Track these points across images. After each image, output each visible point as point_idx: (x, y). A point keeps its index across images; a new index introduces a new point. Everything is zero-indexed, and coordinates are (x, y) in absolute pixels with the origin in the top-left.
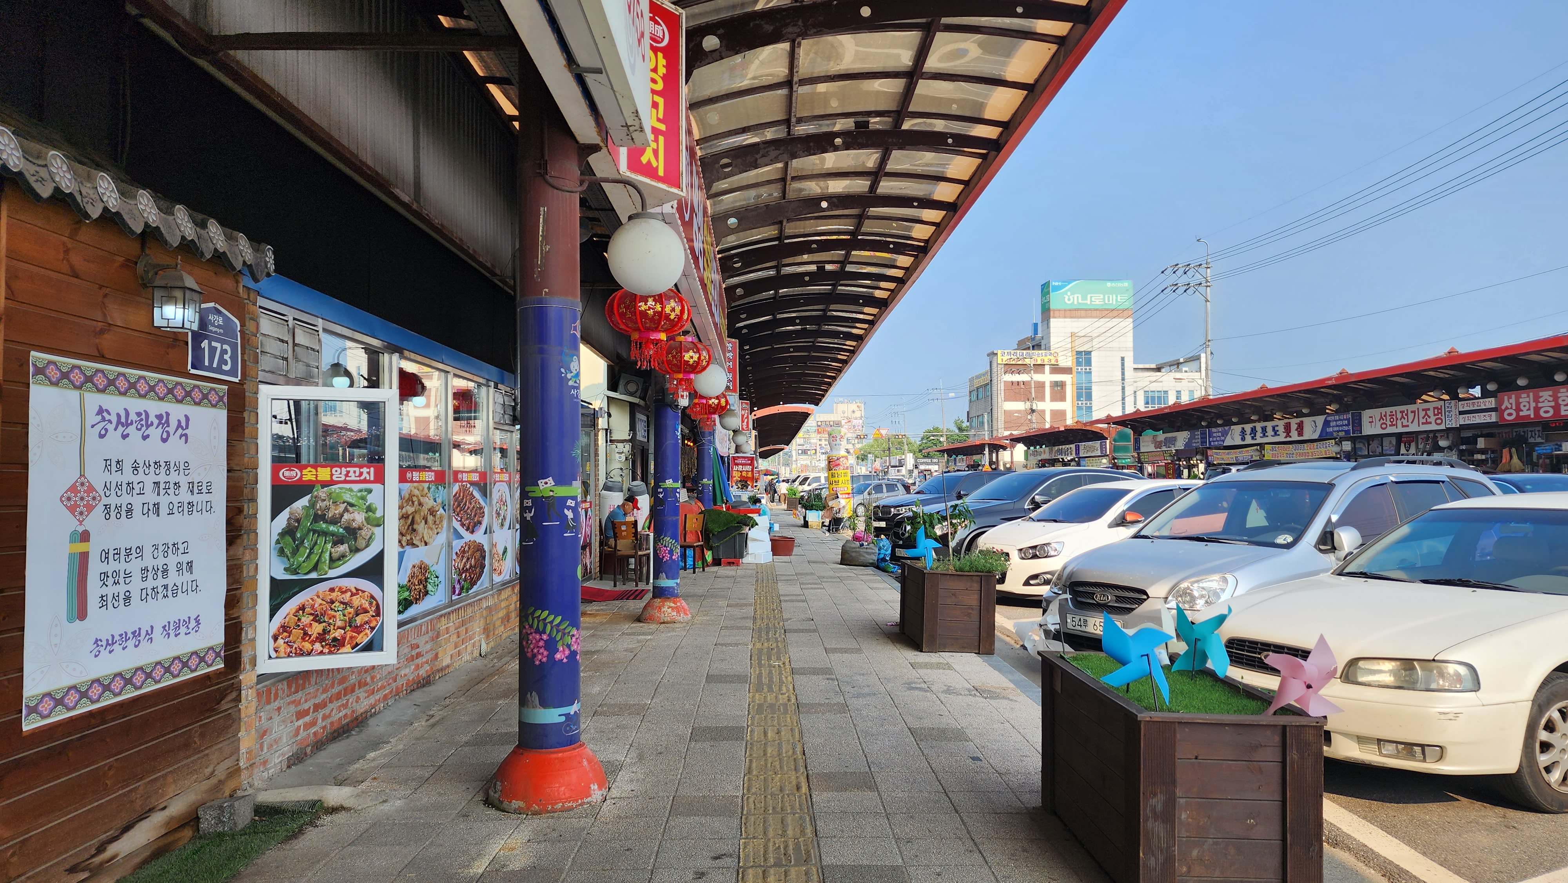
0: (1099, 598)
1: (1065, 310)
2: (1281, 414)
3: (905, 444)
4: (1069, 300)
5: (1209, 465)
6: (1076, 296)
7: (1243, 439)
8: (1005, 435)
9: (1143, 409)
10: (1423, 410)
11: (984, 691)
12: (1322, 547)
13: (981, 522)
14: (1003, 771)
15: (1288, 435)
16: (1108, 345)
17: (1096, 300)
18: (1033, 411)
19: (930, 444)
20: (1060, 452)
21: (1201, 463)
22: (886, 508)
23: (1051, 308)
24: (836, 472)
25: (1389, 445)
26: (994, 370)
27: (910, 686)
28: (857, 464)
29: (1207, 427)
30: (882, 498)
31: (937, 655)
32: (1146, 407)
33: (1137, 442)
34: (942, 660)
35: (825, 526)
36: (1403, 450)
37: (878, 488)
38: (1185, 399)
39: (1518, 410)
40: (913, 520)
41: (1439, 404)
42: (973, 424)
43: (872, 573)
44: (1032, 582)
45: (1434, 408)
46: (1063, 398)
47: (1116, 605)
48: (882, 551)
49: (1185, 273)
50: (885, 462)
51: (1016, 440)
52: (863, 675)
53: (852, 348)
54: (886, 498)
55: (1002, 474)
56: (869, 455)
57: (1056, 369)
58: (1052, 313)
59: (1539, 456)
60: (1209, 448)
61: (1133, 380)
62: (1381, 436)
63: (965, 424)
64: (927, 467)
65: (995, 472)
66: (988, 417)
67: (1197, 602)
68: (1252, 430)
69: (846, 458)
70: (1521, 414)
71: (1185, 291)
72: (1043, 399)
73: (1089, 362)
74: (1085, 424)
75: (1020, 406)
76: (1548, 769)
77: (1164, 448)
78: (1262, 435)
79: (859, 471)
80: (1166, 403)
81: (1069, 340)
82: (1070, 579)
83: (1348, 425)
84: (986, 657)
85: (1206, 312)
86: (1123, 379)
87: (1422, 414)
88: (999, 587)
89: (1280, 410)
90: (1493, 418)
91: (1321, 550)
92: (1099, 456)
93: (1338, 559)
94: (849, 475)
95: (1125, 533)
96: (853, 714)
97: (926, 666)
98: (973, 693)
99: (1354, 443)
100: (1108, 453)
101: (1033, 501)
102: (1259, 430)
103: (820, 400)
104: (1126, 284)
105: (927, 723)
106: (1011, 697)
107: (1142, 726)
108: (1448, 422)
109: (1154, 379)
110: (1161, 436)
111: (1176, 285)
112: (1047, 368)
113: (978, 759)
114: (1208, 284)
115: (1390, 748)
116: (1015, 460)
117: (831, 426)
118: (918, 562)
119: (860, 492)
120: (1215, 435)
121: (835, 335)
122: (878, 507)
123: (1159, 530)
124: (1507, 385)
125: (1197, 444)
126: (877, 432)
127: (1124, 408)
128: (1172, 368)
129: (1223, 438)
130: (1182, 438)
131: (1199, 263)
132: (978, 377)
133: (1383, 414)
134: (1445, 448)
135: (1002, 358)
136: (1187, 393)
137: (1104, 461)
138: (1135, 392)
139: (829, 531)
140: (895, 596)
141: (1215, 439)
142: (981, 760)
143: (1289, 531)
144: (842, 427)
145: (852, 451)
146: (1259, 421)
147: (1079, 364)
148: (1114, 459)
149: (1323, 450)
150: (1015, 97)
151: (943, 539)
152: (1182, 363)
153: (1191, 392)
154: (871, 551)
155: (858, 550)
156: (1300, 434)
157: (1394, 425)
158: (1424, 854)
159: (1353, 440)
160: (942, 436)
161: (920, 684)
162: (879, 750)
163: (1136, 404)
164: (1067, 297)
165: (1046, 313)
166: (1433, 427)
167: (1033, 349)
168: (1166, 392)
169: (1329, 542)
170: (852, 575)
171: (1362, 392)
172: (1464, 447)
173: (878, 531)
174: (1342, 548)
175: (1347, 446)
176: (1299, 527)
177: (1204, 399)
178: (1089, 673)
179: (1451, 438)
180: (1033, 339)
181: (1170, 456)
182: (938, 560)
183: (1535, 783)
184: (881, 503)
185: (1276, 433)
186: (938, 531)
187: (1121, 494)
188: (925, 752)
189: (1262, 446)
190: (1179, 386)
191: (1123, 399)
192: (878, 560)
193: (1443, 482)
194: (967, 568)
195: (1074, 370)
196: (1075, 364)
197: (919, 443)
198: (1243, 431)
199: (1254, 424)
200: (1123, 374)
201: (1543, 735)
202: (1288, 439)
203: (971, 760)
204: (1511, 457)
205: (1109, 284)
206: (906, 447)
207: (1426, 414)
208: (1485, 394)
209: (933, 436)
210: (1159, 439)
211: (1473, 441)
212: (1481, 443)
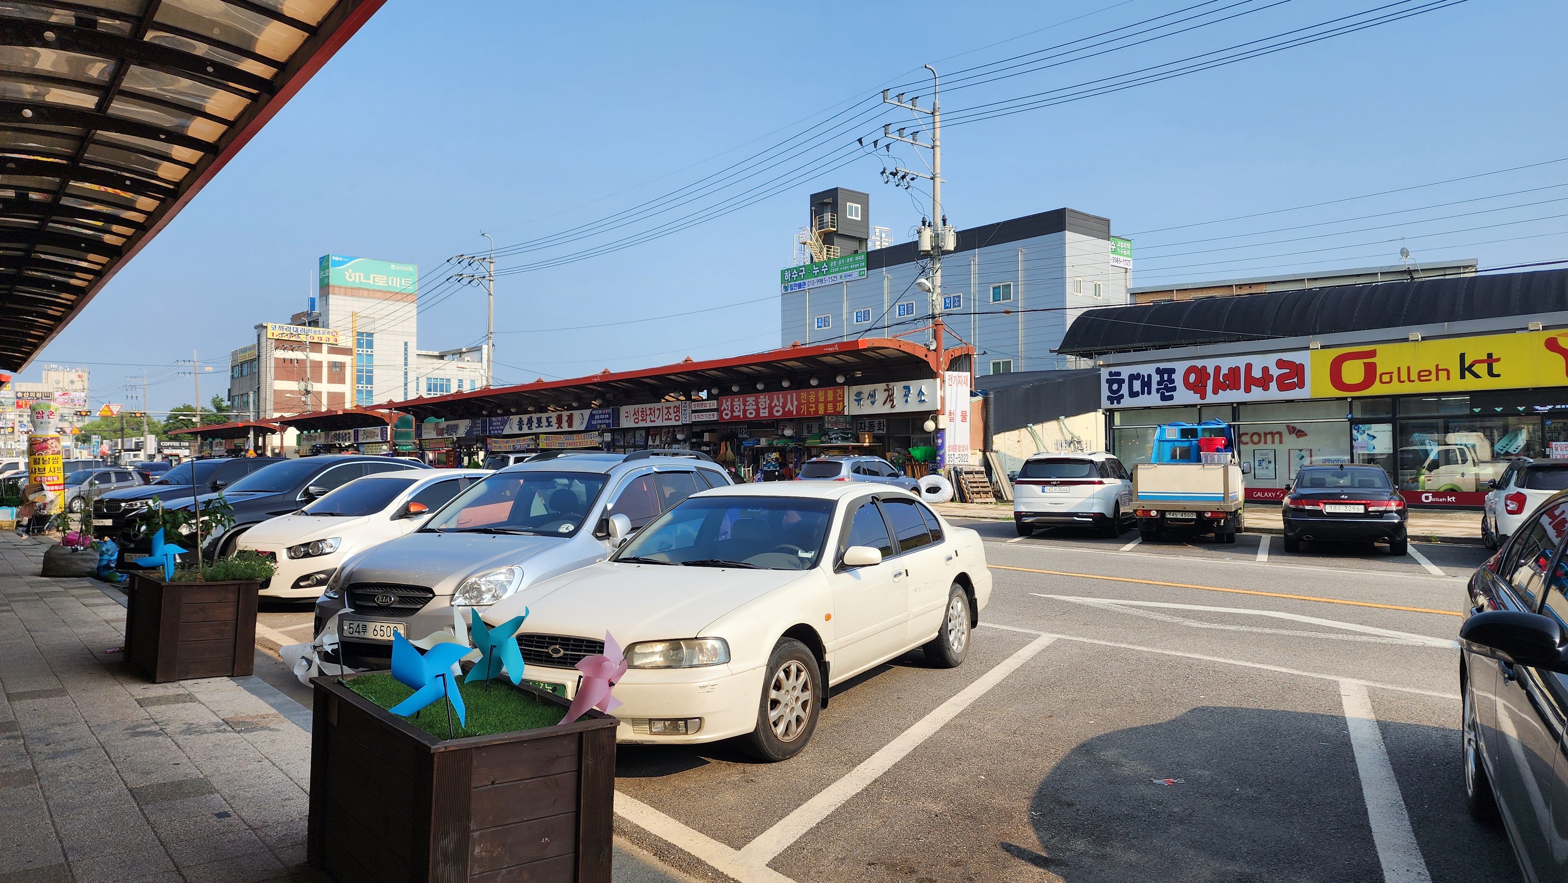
0: (380, 600)
1: (346, 288)
2: (554, 406)
3: (145, 423)
4: (350, 277)
5: (488, 453)
6: (357, 274)
7: (520, 429)
8: (274, 417)
9: (425, 396)
10: (666, 408)
11: (238, 723)
12: (599, 534)
13: (239, 518)
14: (258, 824)
15: (560, 426)
16: (393, 329)
17: (379, 281)
18: (307, 392)
19: (179, 425)
20: (337, 437)
21: (481, 450)
22: (114, 503)
23: (331, 283)
24: (41, 457)
25: (639, 438)
26: (263, 345)
27: (135, 732)
28: (76, 447)
29: (487, 416)
30: (109, 490)
31: (176, 684)
32: (428, 394)
33: (419, 429)
34: (181, 691)
35: (22, 526)
36: (650, 443)
37: (104, 478)
38: (467, 389)
39: (732, 411)
40: (149, 517)
41: (678, 403)
42: (236, 403)
43: (88, 584)
44: (302, 584)
45: (674, 407)
46: (342, 381)
47: (398, 606)
48: (106, 557)
49: (470, 265)
50: (116, 444)
51: (286, 423)
52: (65, 724)
53: (69, 303)
54: (114, 490)
55: (270, 461)
56: (93, 436)
57: (335, 350)
58: (331, 289)
59: (745, 448)
60: (489, 437)
61: (415, 366)
62: (634, 429)
63: (226, 403)
64: (175, 452)
65: (261, 459)
66: (254, 397)
67: (484, 597)
68: (528, 421)
69: (58, 439)
70: (734, 414)
71: (470, 282)
72: (319, 380)
73: (370, 345)
74: (366, 409)
75: (292, 386)
76: (776, 724)
77: (446, 436)
78: (537, 425)
79: (78, 455)
80: (448, 390)
81: (350, 319)
82: (349, 580)
83: (609, 419)
84: (241, 680)
85: (489, 305)
86: (406, 365)
87: (665, 411)
88: (262, 592)
89: (554, 403)
90: (714, 417)
91: (598, 538)
92: (380, 443)
93: (614, 546)
94: (61, 461)
95: (411, 526)
96: (45, 783)
97: (159, 701)
98: (222, 728)
99: (613, 435)
100: (389, 439)
101: (307, 493)
102: (535, 420)
103: (20, 365)
104: (411, 268)
105: (156, 778)
106: (272, 726)
107: (435, 759)
108: (684, 419)
109: (437, 366)
110: (443, 423)
111: (462, 275)
112: (325, 348)
113: (226, 815)
114: (492, 278)
115: (659, 726)
116: (285, 445)
117: (38, 399)
118: (155, 571)
119: (78, 482)
120: (494, 424)
121: (45, 283)
122: (101, 501)
123: (446, 522)
124: (725, 391)
125: (477, 432)
126: (106, 409)
127: (406, 394)
128: (455, 356)
129: (502, 427)
130: (463, 426)
131: (483, 257)
132: (244, 350)
133: (637, 410)
134: (681, 441)
135: (274, 331)
136: (469, 382)
137: (385, 447)
138: (418, 378)
139: (27, 532)
140: (122, 612)
141: (494, 428)
142: (229, 816)
143: (570, 520)
144: (54, 400)
145: (68, 431)
146: (535, 412)
147: (360, 345)
148: (395, 445)
149: (589, 440)
150: (296, 37)
151: (189, 542)
152: (465, 352)
153: (473, 382)
154: (89, 557)
155: (69, 556)
156: (570, 425)
157: (644, 420)
158: (687, 823)
159: (612, 432)
160: (194, 416)
161: (149, 726)
162: (82, 829)
163: (418, 391)
164: (348, 275)
165: (325, 288)
166: (673, 423)
167: (309, 326)
168: (448, 380)
169: (605, 530)
170: (60, 589)
171: (620, 390)
172: (694, 440)
173: (101, 532)
174: (615, 535)
175: (608, 437)
176: (579, 515)
177: (486, 389)
178: (372, 699)
179: (685, 433)
180: (309, 315)
181: (451, 443)
182: (183, 567)
183: (767, 737)
184: (106, 496)
185: (549, 425)
186: (184, 530)
187: (407, 483)
188: (152, 818)
189: (537, 435)
190: (461, 375)
191: (406, 384)
192: (98, 568)
193: (692, 472)
194: (221, 577)
195: (355, 351)
196: (355, 345)
197: (163, 423)
198: (521, 422)
199: (530, 415)
200: (406, 359)
201: (773, 694)
202: (560, 430)
203: (215, 818)
204: (727, 449)
205: (393, 266)
206: (146, 428)
207: (668, 411)
208: (710, 397)
209: (184, 415)
210: (441, 426)
211: (700, 435)
212: (706, 437)
